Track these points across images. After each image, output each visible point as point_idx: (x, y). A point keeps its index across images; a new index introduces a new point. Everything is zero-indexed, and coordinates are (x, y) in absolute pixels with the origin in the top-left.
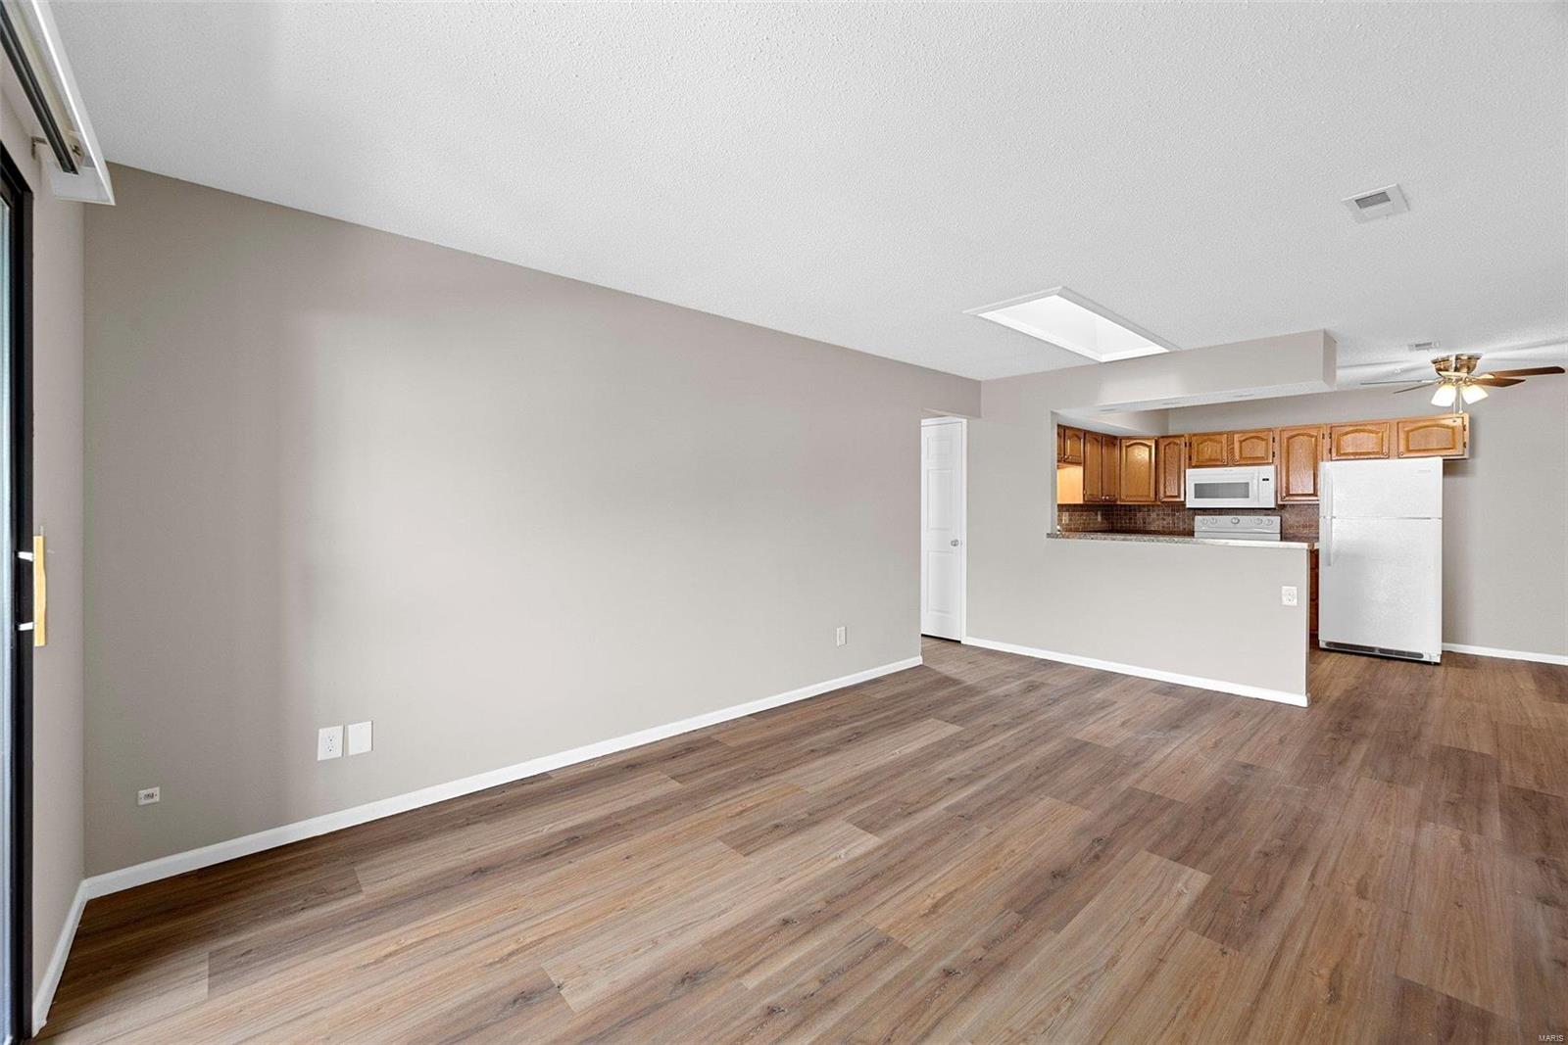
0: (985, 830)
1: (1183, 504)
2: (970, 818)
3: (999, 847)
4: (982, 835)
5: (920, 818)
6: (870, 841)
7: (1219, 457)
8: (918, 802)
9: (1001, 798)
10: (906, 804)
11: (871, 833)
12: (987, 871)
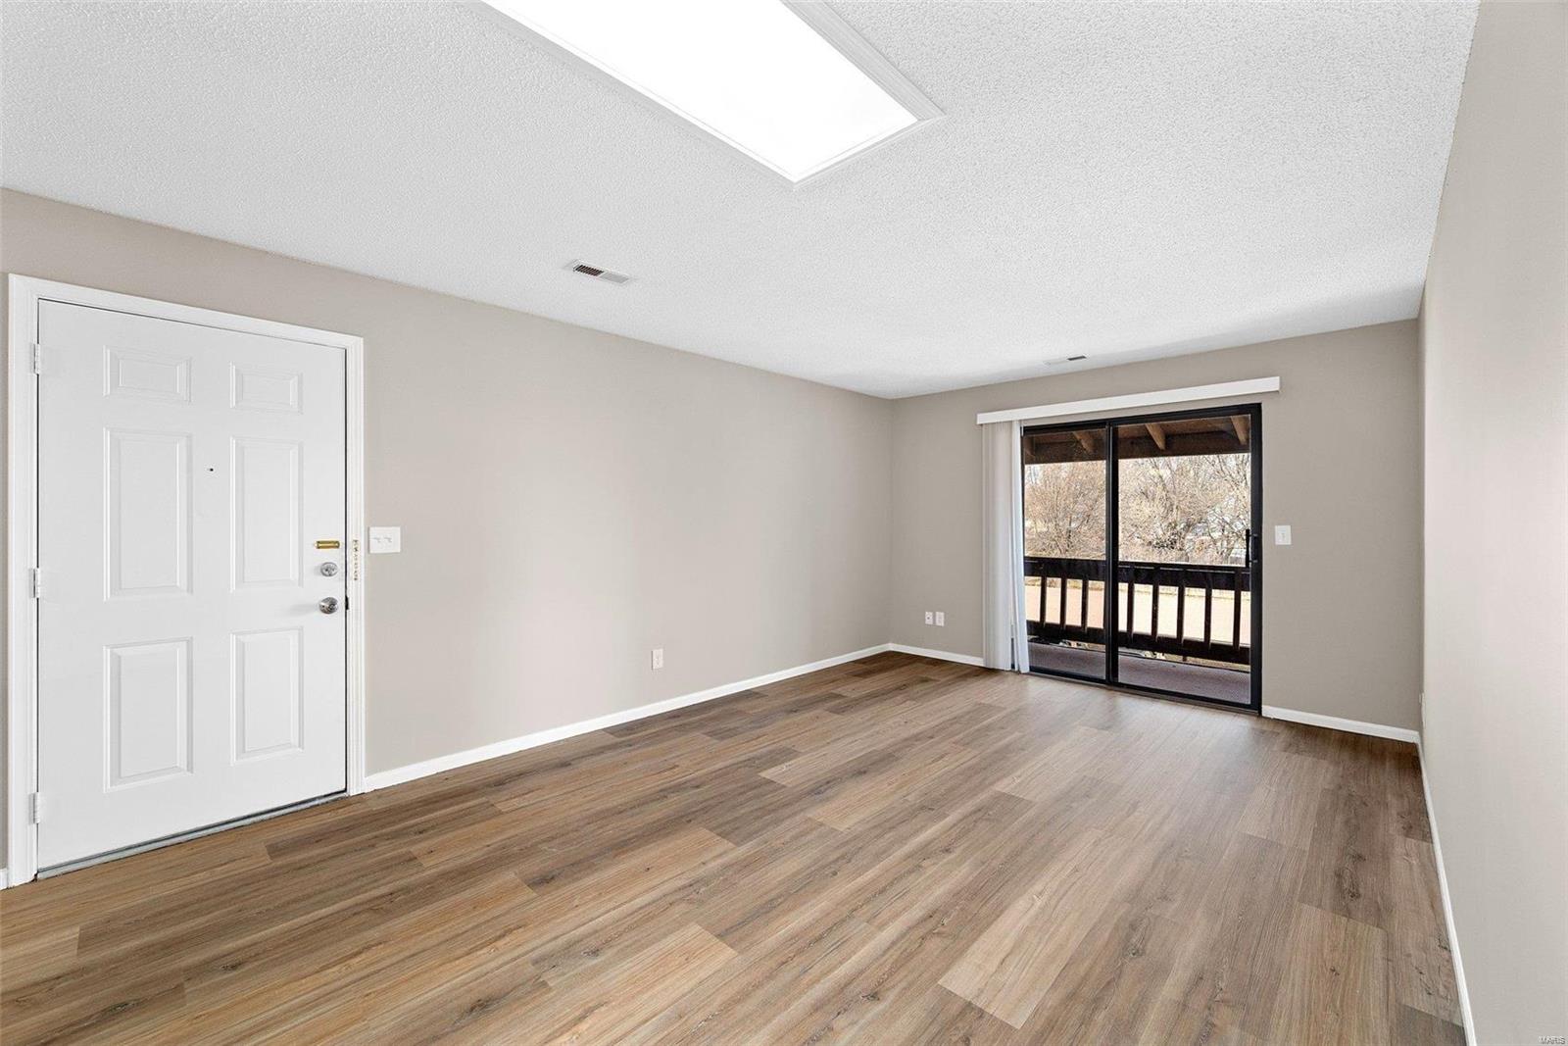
0: (909, 798)
2: (922, 808)
3: (900, 787)
4: (913, 794)
5: (969, 806)
6: (1003, 786)
8: (975, 821)
9: (892, 828)
10: (987, 820)
11: (1004, 794)
12: (911, 773)
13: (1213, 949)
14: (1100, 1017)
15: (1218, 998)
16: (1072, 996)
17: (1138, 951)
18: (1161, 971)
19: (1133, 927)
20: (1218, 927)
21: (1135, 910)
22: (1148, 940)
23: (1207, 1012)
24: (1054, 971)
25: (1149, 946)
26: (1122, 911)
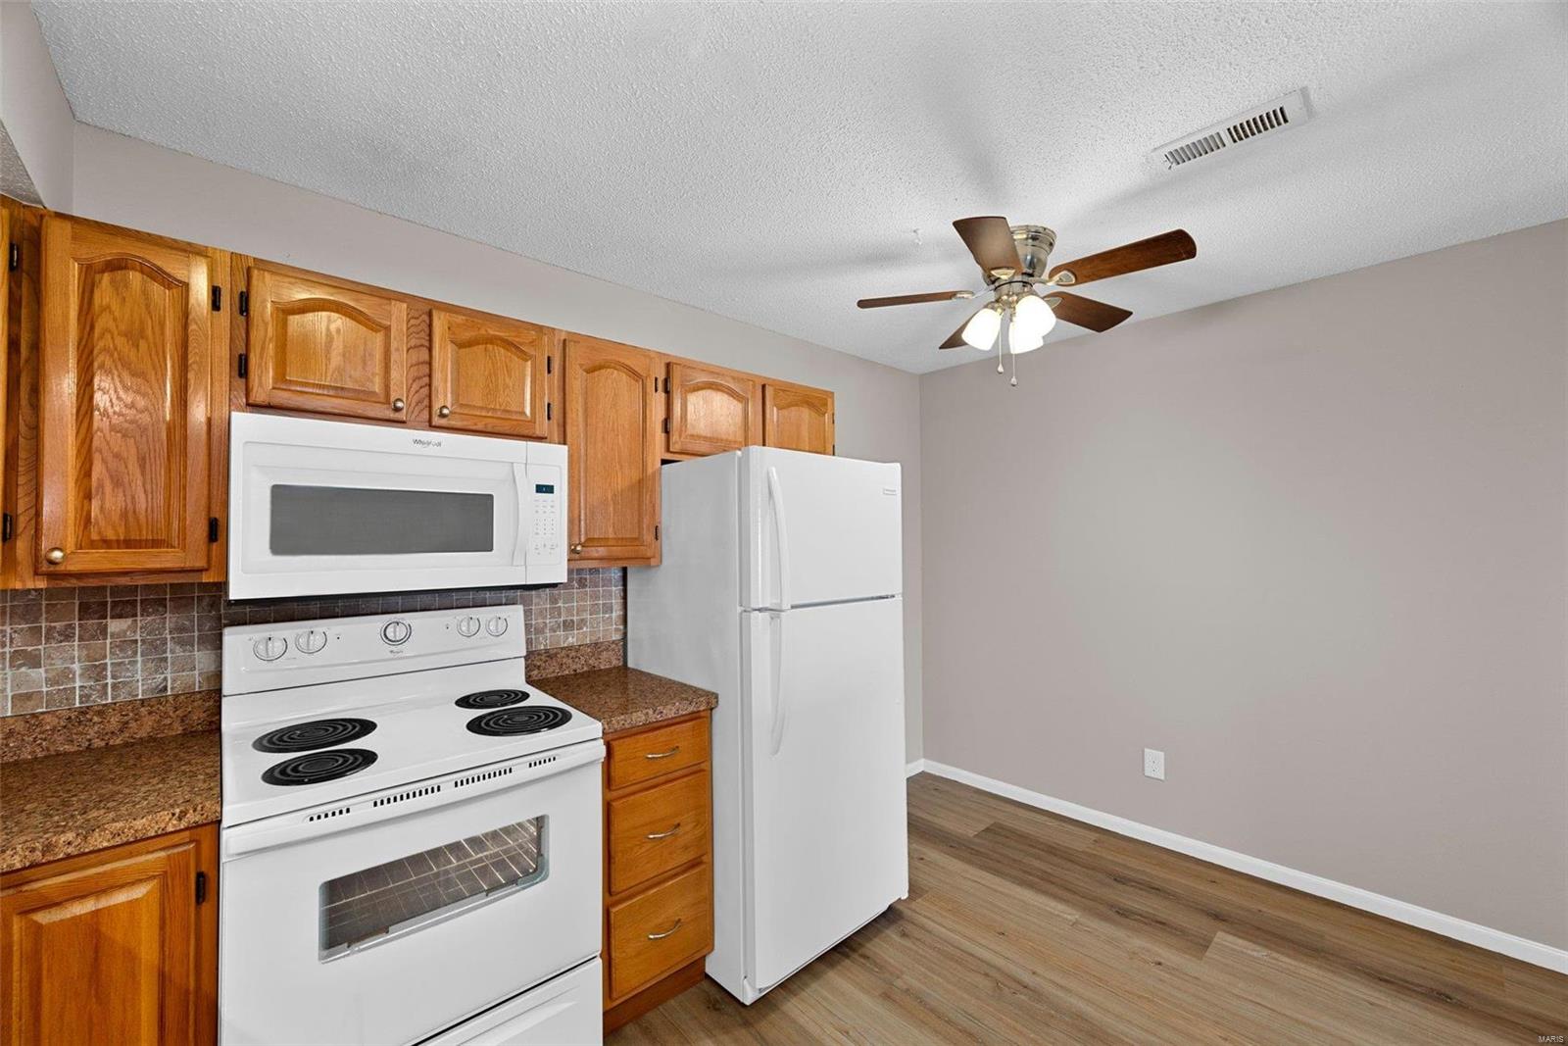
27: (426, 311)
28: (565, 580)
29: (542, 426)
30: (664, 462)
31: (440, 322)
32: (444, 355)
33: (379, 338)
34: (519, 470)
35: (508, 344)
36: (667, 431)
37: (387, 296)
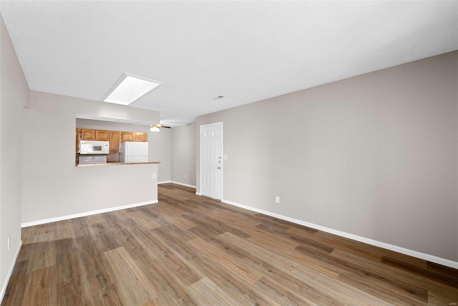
1: (80, 153)
7: (91, 137)
13: (80, 293)
14: (93, 262)
15: (72, 283)
16: (101, 261)
17: (98, 276)
18: (89, 277)
19: (105, 280)
20: (83, 300)
21: (109, 284)
22: (98, 281)
23: (73, 279)
24: (110, 261)
25: (97, 279)
26: (112, 281)
27: (95, 130)
28: (108, 153)
29: (107, 139)
30: (122, 142)
31: (97, 131)
32: (97, 134)
33: (91, 134)
34: (104, 144)
35: (103, 133)
36: (122, 139)
37: (92, 130)
